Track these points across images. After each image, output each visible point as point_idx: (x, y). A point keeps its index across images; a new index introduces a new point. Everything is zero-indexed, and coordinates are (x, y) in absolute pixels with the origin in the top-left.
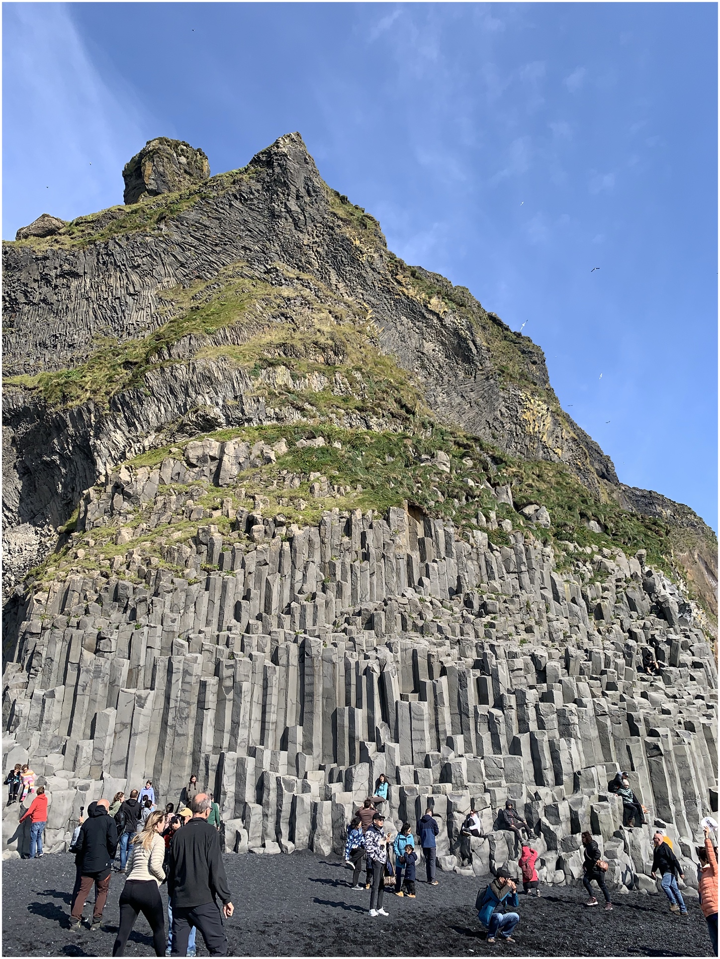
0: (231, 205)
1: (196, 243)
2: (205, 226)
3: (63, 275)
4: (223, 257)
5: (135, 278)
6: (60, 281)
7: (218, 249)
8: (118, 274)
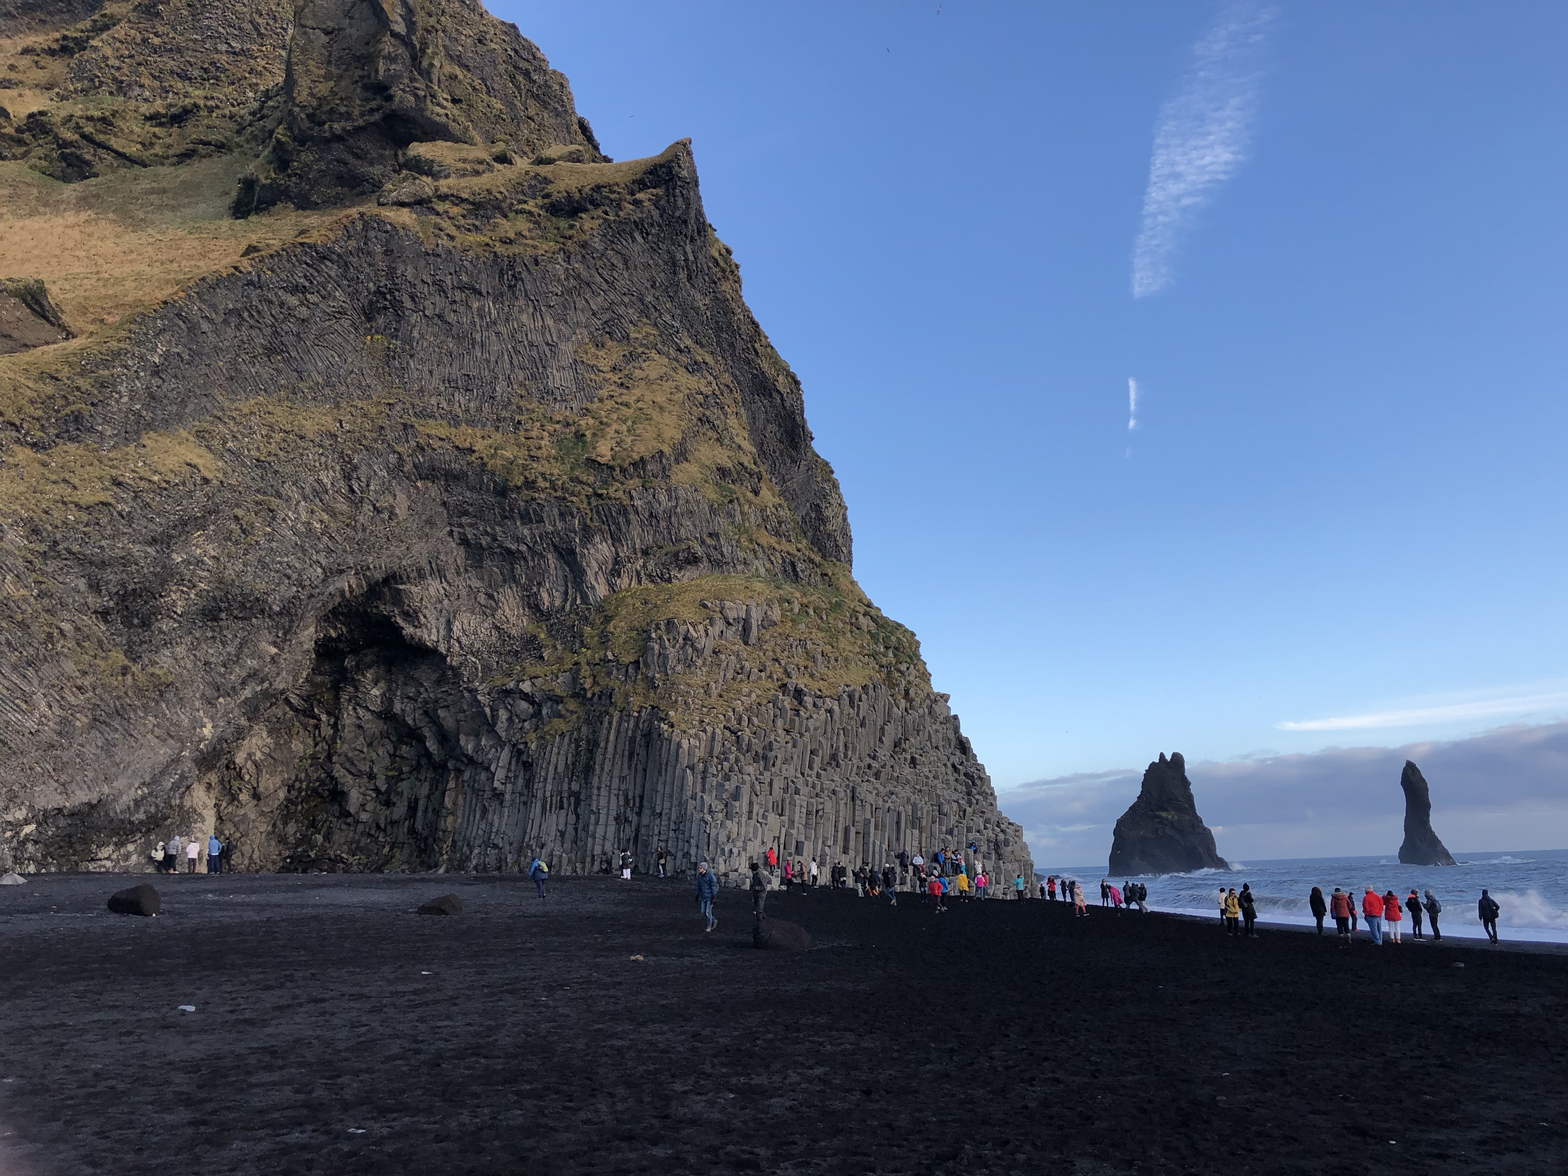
0: (634, 240)
1: (605, 286)
2: (613, 264)
3: (462, 289)
4: (631, 311)
5: (549, 322)
6: (458, 296)
7: (626, 300)
8: (531, 310)
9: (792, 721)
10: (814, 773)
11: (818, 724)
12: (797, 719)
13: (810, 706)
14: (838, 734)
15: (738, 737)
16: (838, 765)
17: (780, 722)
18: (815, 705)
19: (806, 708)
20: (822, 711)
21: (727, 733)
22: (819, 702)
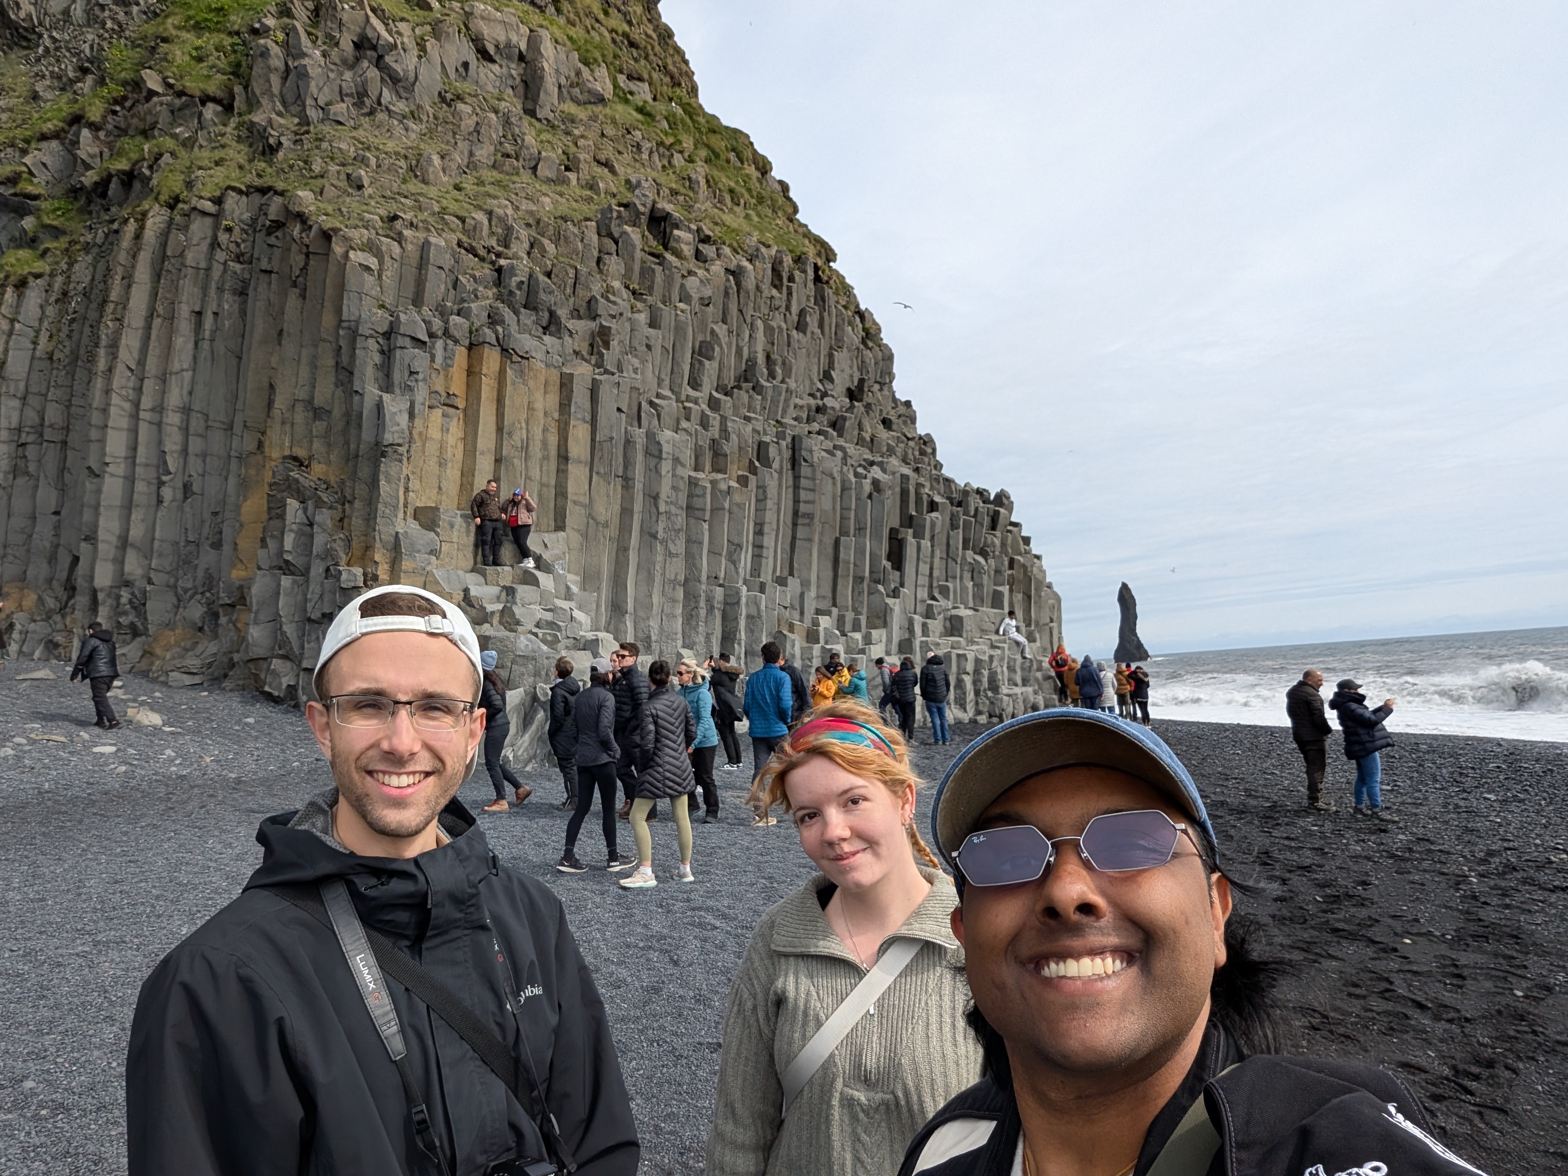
9: (646, 273)
10: (702, 395)
11: (708, 292)
12: (658, 269)
13: (688, 250)
14: (752, 327)
15: (499, 270)
16: (757, 388)
17: (614, 264)
18: (698, 255)
19: (678, 254)
20: (717, 268)
21: (469, 259)
22: (709, 251)
